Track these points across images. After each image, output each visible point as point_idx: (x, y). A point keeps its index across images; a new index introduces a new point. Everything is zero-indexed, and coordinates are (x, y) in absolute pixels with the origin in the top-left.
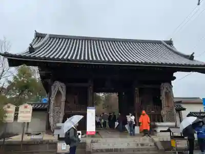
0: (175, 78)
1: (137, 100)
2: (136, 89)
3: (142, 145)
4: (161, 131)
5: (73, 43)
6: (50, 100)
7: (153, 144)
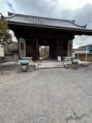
0: (74, 38)
1: (58, 47)
2: (58, 42)
3: (59, 66)
4: (67, 60)
5: (30, 19)
6: (19, 47)
7: (63, 65)
